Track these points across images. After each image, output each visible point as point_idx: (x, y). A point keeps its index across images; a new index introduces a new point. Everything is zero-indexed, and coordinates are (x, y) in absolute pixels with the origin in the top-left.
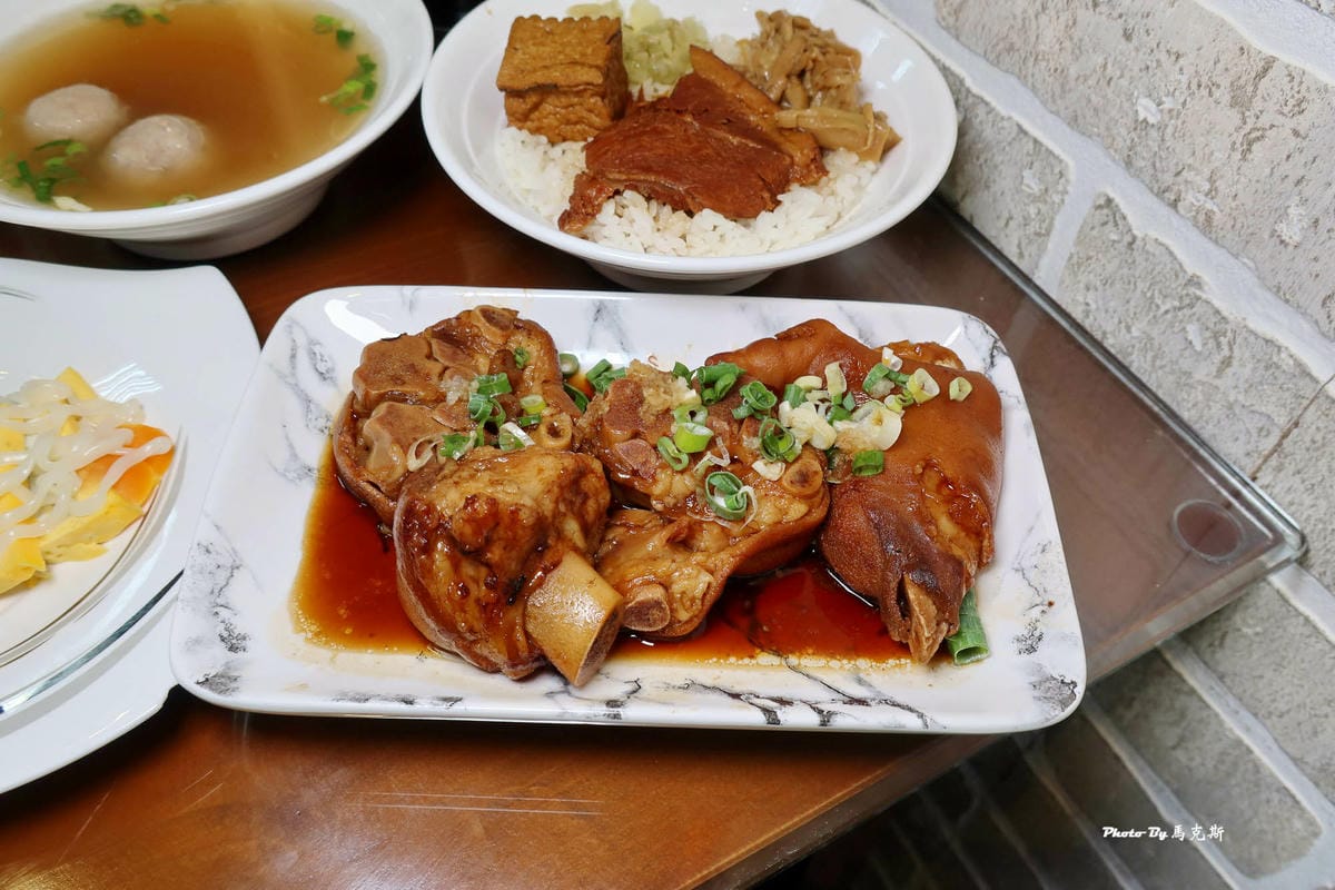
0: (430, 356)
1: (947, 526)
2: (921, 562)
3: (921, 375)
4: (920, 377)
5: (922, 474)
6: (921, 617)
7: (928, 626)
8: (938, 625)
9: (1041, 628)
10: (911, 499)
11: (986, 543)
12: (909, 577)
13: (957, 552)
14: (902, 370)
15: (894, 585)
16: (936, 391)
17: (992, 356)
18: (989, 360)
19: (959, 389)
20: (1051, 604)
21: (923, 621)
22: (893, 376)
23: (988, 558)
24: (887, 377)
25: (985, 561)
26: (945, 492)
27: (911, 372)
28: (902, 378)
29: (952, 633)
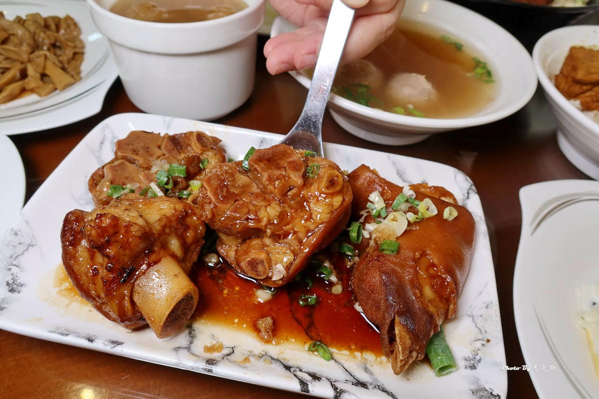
0: (159, 147)
1: (428, 292)
2: (407, 311)
3: (428, 202)
4: (427, 203)
5: (419, 259)
6: (400, 346)
7: (403, 353)
8: (411, 352)
9: (480, 355)
10: (409, 272)
11: (451, 307)
12: (397, 319)
13: (432, 309)
14: (416, 198)
15: (388, 321)
16: (436, 212)
17: (468, 193)
18: (466, 195)
19: (449, 214)
20: (488, 341)
21: (400, 349)
22: (411, 201)
23: (452, 316)
24: (407, 201)
25: (449, 317)
26: (431, 271)
27: (422, 200)
28: (417, 202)
29: (418, 359)
